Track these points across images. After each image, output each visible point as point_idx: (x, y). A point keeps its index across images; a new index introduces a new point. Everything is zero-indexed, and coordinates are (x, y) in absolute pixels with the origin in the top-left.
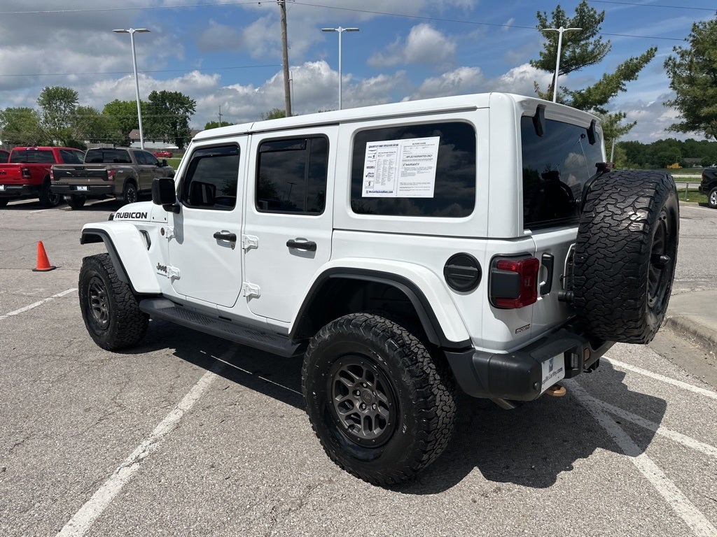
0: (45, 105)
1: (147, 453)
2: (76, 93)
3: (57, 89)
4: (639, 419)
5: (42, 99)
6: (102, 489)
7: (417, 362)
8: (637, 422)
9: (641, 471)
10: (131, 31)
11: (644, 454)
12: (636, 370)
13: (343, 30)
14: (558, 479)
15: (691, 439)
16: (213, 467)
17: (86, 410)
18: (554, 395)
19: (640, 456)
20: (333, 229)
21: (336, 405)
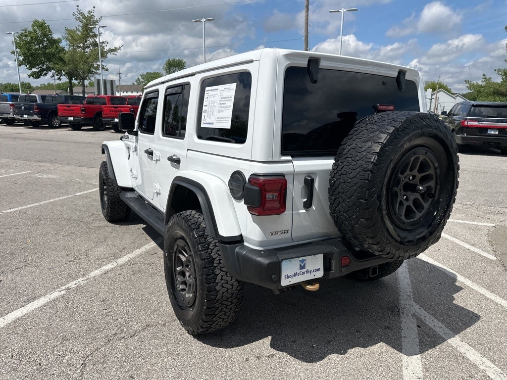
0: (167, 70)
1: (76, 285)
2: (185, 62)
3: (174, 60)
4: (440, 327)
5: (165, 66)
6: (36, 301)
7: (208, 249)
8: (437, 330)
9: (404, 368)
10: (203, 20)
11: (419, 356)
12: (476, 287)
13: (345, 10)
14: (327, 359)
15: (476, 352)
16: (103, 301)
17: (67, 255)
18: (307, 289)
19: (415, 357)
20: (188, 150)
21: (177, 273)
